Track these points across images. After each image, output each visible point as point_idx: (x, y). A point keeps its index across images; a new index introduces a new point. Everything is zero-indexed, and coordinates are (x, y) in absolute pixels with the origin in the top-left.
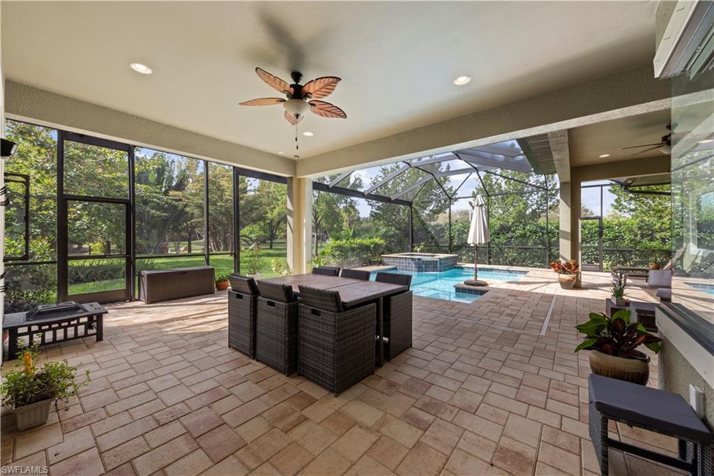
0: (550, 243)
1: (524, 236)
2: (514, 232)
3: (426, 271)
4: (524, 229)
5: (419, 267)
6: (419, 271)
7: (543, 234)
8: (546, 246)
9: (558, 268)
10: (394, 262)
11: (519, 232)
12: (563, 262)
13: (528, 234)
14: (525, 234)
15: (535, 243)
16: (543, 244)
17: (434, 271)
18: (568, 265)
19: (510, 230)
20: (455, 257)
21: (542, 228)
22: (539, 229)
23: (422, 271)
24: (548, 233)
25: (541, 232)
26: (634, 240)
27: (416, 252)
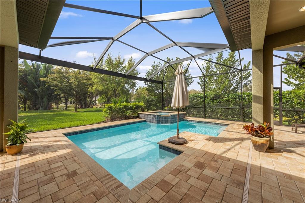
0: (244, 105)
1: (228, 101)
2: (222, 98)
3: (162, 123)
4: (228, 97)
5: (158, 121)
6: (158, 123)
7: (239, 99)
8: (241, 107)
9: (251, 130)
10: (145, 117)
11: (225, 99)
12: (256, 125)
13: (231, 99)
14: (229, 100)
15: (235, 105)
16: (239, 106)
17: (167, 123)
18: (262, 129)
19: (220, 98)
20: (183, 114)
21: (239, 96)
22: (237, 97)
23: (160, 123)
24: (243, 99)
25: (238, 98)
26: (299, 103)
27: (166, 110)
